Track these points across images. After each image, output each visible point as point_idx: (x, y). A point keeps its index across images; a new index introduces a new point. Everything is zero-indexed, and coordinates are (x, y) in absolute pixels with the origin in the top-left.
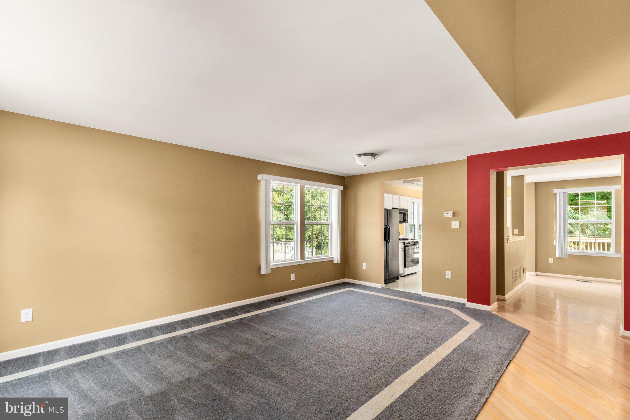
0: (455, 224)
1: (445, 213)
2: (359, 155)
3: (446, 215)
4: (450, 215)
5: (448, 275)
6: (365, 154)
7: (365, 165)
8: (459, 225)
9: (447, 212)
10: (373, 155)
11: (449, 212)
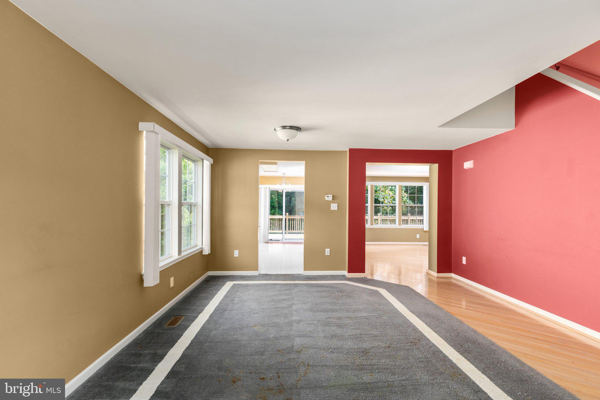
0: (334, 207)
1: (326, 196)
2: (284, 127)
3: (327, 199)
4: (330, 198)
5: (327, 252)
6: (291, 127)
7: (288, 140)
8: (337, 207)
9: (328, 196)
10: (298, 129)
11: (329, 195)
